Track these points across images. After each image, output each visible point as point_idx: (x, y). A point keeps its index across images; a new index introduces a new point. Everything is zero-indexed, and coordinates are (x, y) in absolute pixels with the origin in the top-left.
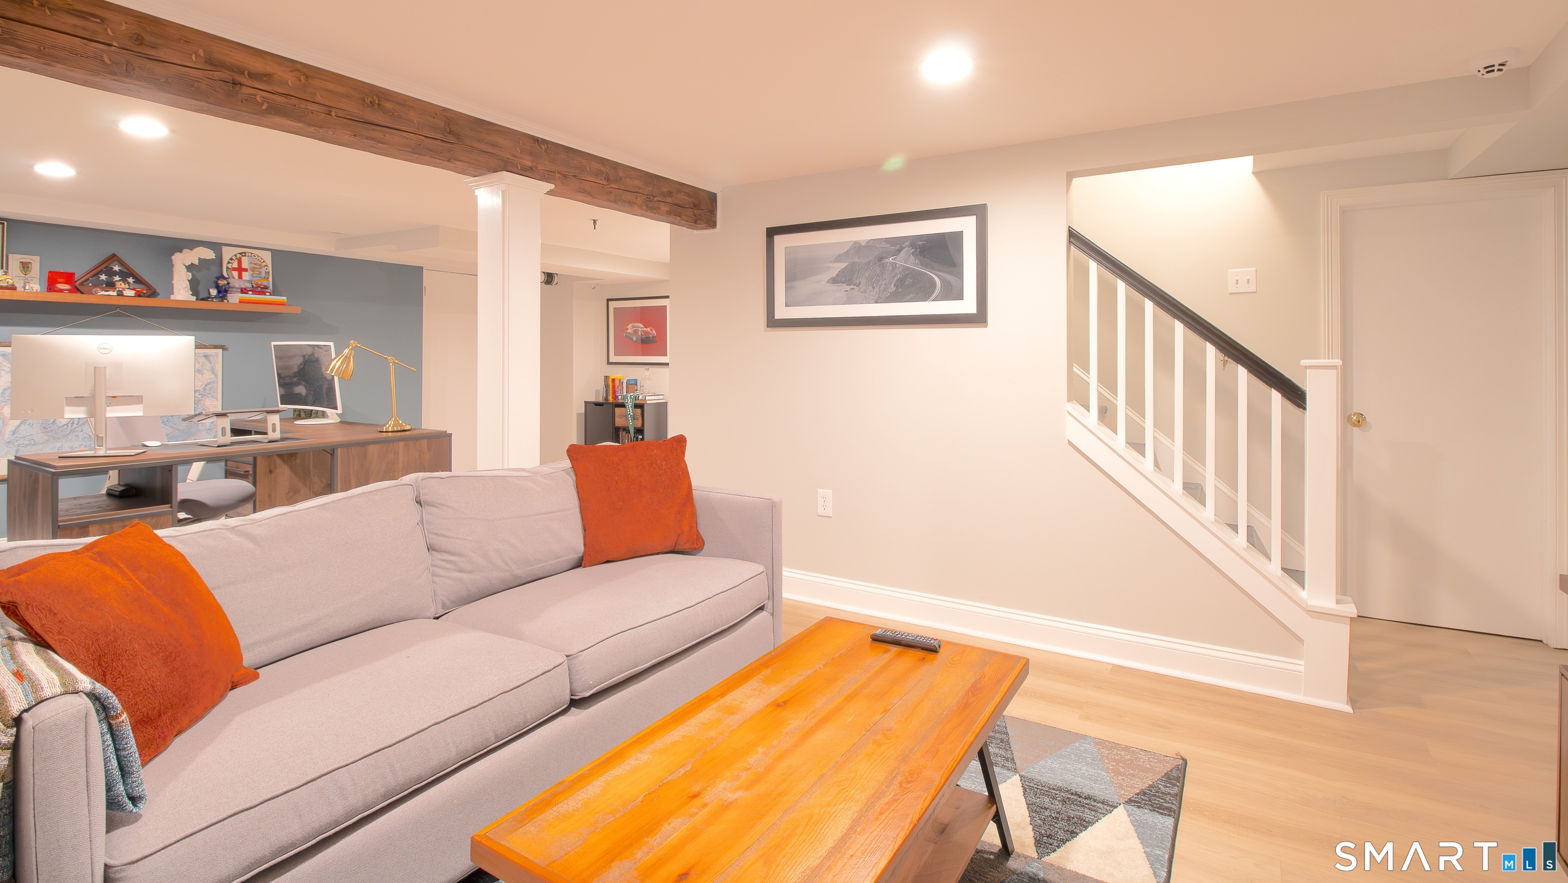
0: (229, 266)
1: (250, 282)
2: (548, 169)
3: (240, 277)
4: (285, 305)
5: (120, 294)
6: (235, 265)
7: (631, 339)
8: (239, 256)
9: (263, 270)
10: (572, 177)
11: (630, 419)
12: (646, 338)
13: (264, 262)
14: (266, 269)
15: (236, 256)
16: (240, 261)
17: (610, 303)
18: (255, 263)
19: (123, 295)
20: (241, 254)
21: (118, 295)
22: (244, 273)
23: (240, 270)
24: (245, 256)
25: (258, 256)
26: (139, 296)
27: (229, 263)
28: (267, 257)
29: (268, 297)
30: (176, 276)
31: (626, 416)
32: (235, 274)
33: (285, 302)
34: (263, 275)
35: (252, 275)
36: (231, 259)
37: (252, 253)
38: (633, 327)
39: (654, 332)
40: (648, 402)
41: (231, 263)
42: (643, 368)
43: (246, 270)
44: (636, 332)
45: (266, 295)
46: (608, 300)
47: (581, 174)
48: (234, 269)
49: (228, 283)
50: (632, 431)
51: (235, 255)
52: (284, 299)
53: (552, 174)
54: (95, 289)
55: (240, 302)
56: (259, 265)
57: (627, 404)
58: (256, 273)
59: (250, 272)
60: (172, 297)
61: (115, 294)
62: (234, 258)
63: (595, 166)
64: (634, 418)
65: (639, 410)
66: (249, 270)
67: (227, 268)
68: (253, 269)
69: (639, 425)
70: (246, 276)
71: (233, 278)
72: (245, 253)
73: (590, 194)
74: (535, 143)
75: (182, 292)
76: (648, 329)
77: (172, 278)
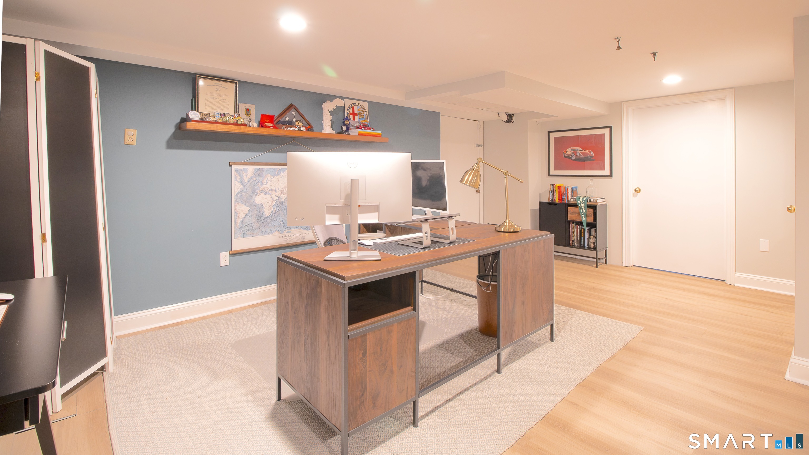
1: (360, 122)
4: (381, 137)
5: (299, 129)
6: (351, 111)
7: (570, 158)
8: (353, 105)
11: (583, 215)
12: (584, 157)
13: (365, 109)
14: (366, 114)
15: (351, 106)
16: (353, 109)
17: (551, 134)
18: (361, 110)
19: (300, 130)
20: (353, 104)
21: (298, 130)
22: (355, 116)
23: (354, 114)
24: (356, 105)
25: (362, 105)
26: (308, 131)
27: (348, 110)
28: (365, 105)
30: (325, 118)
31: (579, 214)
33: (380, 135)
34: (365, 117)
35: (359, 118)
36: (349, 107)
37: (359, 104)
38: (572, 150)
39: (592, 153)
40: (599, 204)
42: (588, 179)
43: (356, 114)
44: (575, 153)
45: (371, 130)
46: (549, 132)
48: (351, 114)
49: (350, 123)
50: (585, 224)
52: (380, 132)
54: (283, 127)
55: (359, 135)
56: (363, 111)
57: (580, 205)
58: (361, 116)
59: (359, 116)
60: (323, 132)
61: (297, 129)
64: (587, 215)
65: (591, 210)
66: (358, 114)
67: (347, 113)
68: (360, 114)
69: (591, 220)
70: (357, 118)
72: (356, 103)
75: (328, 129)
76: (587, 151)
77: (322, 119)
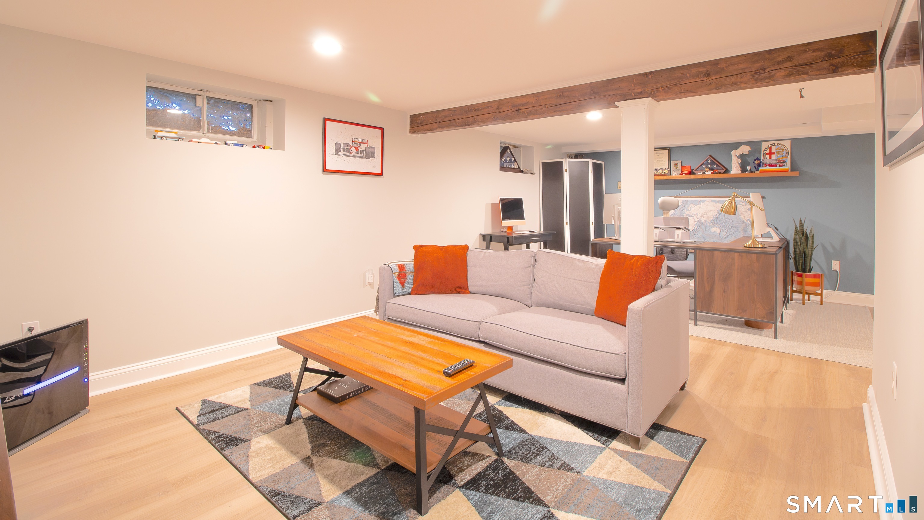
0: (765, 152)
1: (775, 160)
2: (652, 88)
3: (770, 158)
6: (768, 151)
9: (784, 153)
10: (673, 86)
13: (785, 147)
14: (787, 151)
16: (770, 149)
18: (780, 148)
20: (772, 145)
22: (772, 155)
25: (782, 144)
27: (764, 151)
28: (788, 144)
29: (778, 168)
32: (768, 156)
34: (784, 155)
35: (777, 156)
36: (766, 148)
37: (778, 143)
41: (766, 151)
43: (774, 153)
47: (681, 81)
48: (767, 154)
51: (769, 146)
52: (788, 167)
53: (658, 90)
56: (782, 149)
58: (780, 154)
62: (767, 148)
63: (694, 70)
66: (776, 153)
67: (764, 154)
68: (778, 152)
70: (773, 156)
71: (767, 159)
72: (774, 144)
73: (691, 91)
74: (644, 77)
75: (735, 170)
